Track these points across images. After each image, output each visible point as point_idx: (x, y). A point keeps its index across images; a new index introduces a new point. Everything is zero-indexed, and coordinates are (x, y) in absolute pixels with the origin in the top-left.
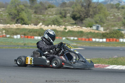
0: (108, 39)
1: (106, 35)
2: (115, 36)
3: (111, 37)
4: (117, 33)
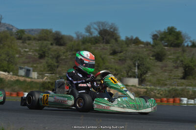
1: (50, 86)
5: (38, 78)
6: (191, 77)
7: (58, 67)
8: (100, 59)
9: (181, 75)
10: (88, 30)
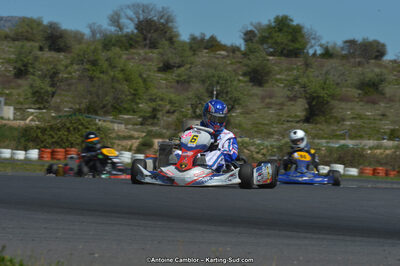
0: (49, 150)
1: (40, 134)
2: (72, 139)
3: (57, 143)
4: (80, 127)
5: (15, 119)
6: (321, 119)
7: (53, 94)
8: (140, 80)
9: (302, 114)
10: (115, 20)
